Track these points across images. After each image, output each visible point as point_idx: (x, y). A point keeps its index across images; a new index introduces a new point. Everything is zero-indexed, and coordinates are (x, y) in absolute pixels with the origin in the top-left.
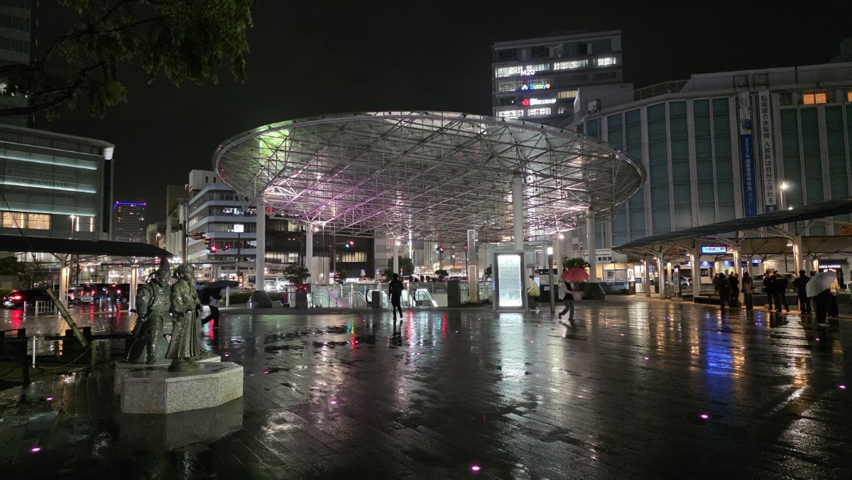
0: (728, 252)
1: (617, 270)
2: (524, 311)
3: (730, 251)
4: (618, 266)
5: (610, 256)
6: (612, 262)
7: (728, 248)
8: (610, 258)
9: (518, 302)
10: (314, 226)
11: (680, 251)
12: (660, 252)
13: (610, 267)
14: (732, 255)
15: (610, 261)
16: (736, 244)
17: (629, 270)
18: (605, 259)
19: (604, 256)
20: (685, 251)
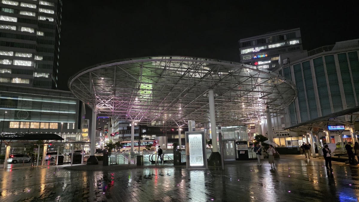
0: (346, 129)
1: (293, 141)
2: (205, 169)
3: (347, 129)
4: (294, 139)
5: (288, 133)
6: (289, 137)
7: (346, 127)
8: (288, 134)
9: (201, 164)
10: (135, 122)
11: (319, 129)
12: (311, 130)
13: (289, 139)
14: (349, 131)
15: (288, 136)
16: (351, 124)
17: (299, 141)
18: (286, 135)
19: (285, 133)
20: (322, 129)
